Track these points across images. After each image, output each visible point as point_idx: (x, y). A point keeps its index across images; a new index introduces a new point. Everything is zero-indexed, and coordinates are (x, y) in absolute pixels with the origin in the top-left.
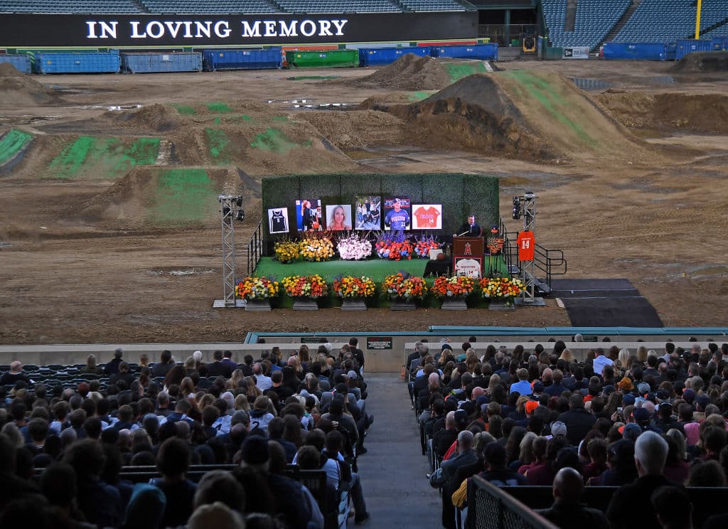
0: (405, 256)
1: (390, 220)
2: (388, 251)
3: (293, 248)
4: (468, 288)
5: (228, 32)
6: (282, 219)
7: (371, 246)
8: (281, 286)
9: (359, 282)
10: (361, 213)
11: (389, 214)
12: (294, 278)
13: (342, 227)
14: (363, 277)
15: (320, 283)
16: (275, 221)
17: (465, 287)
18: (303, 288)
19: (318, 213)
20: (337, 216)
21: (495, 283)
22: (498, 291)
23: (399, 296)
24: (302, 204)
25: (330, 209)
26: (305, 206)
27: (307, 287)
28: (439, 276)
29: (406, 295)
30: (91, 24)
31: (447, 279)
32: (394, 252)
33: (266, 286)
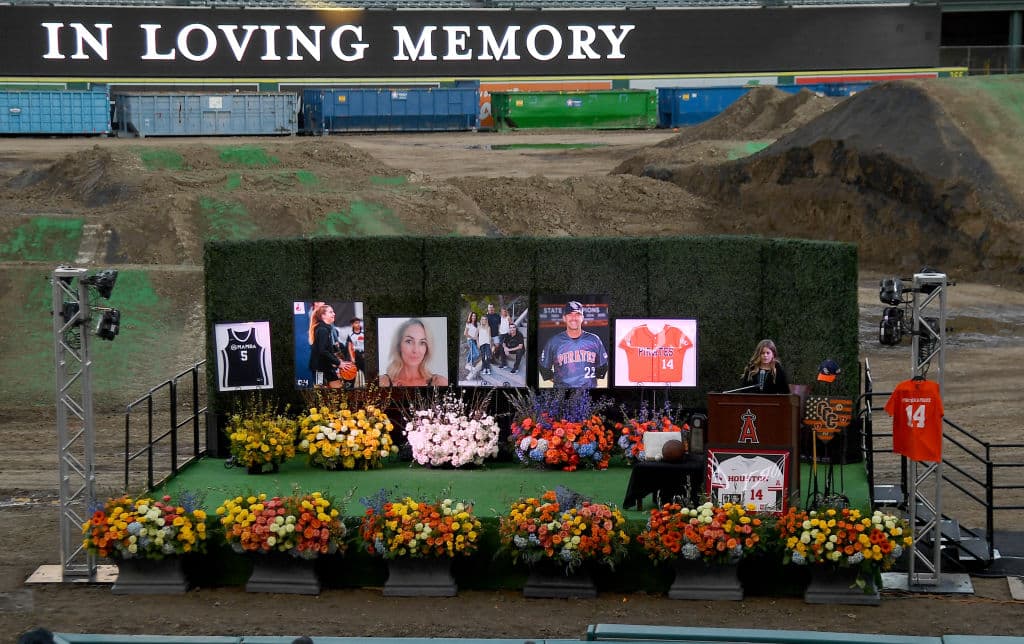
0: (590, 457)
1: (553, 360)
2: (542, 443)
3: (278, 431)
4: (742, 537)
5: (360, 49)
6: (255, 353)
7: (496, 428)
8: (214, 523)
9: (435, 515)
10: (475, 342)
11: (552, 343)
12: (251, 500)
13: (422, 377)
14: (448, 501)
15: (322, 516)
16: (233, 356)
17: (732, 534)
18: (273, 527)
19: (354, 338)
20: (407, 348)
21: (823, 524)
22: (829, 546)
23: (545, 557)
24: (312, 313)
25: (388, 327)
26: (318, 318)
27: (283, 525)
28: (663, 503)
29: (566, 553)
30: (53, 29)
31: (685, 511)
32: (560, 447)
33: (169, 523)
